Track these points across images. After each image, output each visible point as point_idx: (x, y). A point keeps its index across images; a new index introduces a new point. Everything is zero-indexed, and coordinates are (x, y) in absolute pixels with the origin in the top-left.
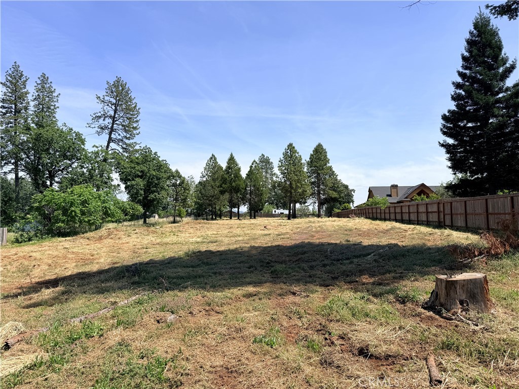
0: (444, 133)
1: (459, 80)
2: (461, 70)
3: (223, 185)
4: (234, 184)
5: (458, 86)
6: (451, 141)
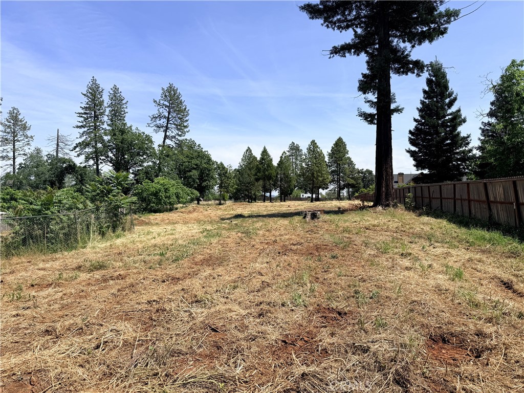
1: (421, 106)
3: (258, 174)
4: (266, 173)
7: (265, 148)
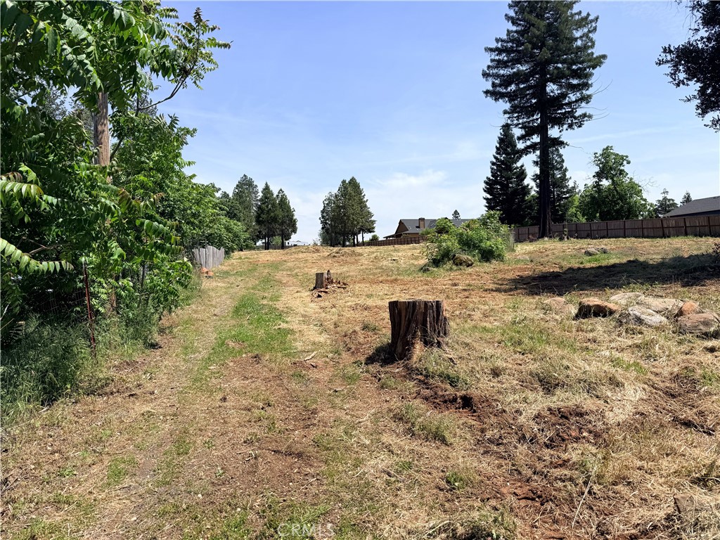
0: (485, 191)
1: (495, 161)
2: (495, 154)
5: (493, 164)
6: (489, 196)
7: (266, 184)
